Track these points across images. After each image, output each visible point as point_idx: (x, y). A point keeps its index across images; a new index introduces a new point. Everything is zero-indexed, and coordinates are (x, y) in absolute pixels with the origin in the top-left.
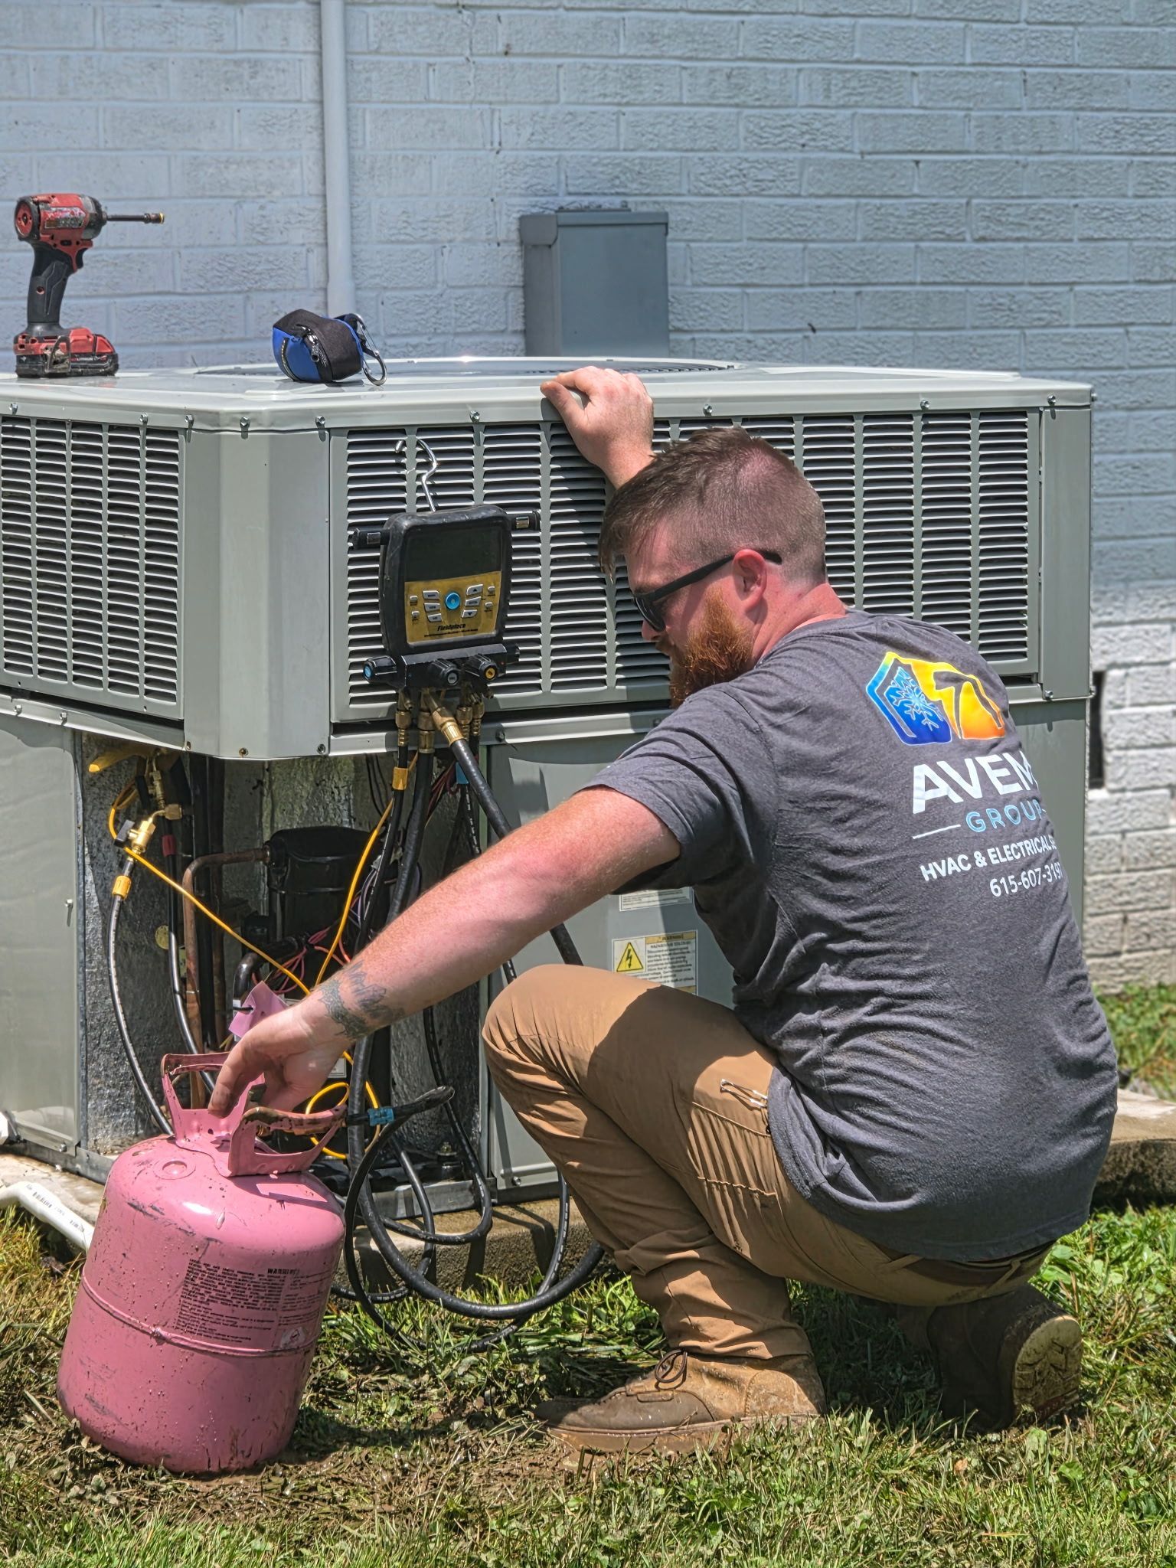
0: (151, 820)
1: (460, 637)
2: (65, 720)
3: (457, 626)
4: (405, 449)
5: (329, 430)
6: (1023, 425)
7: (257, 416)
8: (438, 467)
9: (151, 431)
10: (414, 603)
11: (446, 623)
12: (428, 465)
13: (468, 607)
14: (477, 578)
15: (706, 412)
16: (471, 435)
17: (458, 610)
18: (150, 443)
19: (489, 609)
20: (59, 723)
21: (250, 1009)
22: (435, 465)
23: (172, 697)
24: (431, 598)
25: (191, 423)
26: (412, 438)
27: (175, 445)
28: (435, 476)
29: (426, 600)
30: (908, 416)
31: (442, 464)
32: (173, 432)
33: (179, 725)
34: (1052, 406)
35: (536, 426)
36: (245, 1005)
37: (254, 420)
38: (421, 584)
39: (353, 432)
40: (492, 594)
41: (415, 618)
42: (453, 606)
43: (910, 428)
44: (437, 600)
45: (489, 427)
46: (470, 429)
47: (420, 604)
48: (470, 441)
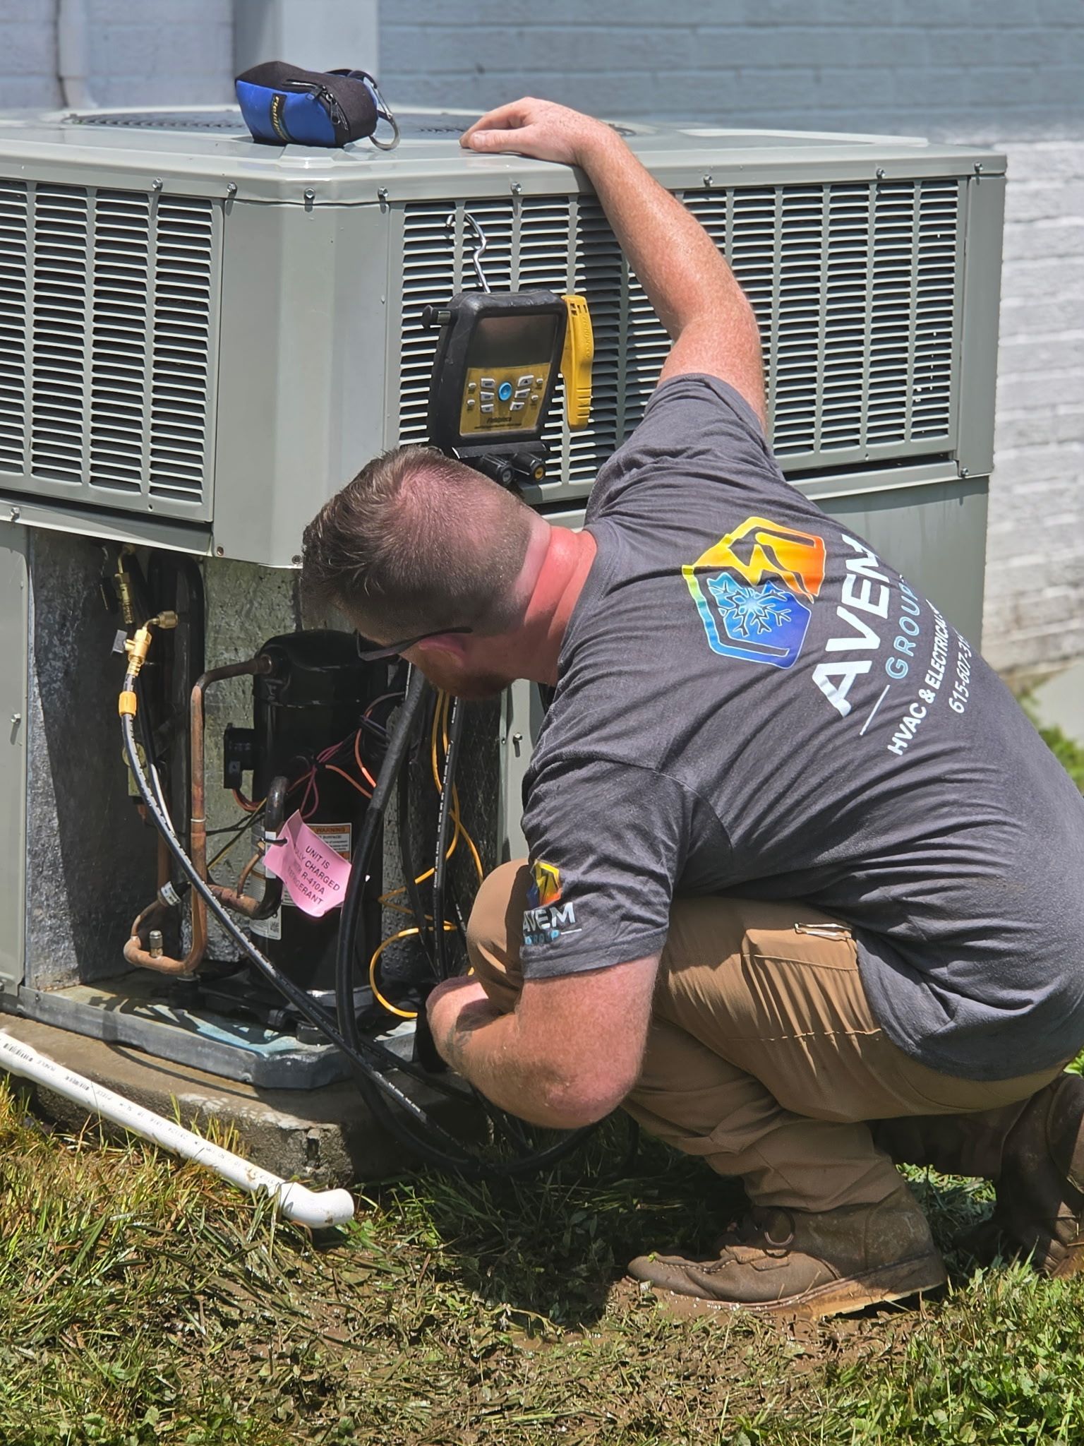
0: (145, 629)
1: (506, 430)
2: (16, 517)
3: (505, 419)
4: (454, 224)
5: (388, 203)
6: (954, 194)
7: (323, 188)
8: (487, 244)
9: (164, 199)
10: (472, 390)
11: (496, 415)
12: (477, 241)
13: (517, 400)
14: (531, 368)
15: (706, 182)
16: (510, 209)
17: (508, 402)
18: (162, 212)
19: (534, 403)
20: (9, 519)
21: (284, 841)
22: (484, 241)
23: (197, 497)
24: (487, 387)
25: (234, 192)
26: (461, 211)
27: (207, 217)
28: (487, 253)
29: (484, 389)
30: (864, 185)
31: (491, 240)
32: (206, 202)
33: (207, 527)
34: (978, 174)
35: (564, 198)
36: (280, 838)
37: (320, 191)
38: (480, 371)
39: (410, 205)
40: (539, 386)
41: (470, 408)
42: (505, 397)
43: (866, 198)
44: (491, 390)
45: (528, 200)
46: (508, 202)
47: (476, 392)
48: (509, 215)
